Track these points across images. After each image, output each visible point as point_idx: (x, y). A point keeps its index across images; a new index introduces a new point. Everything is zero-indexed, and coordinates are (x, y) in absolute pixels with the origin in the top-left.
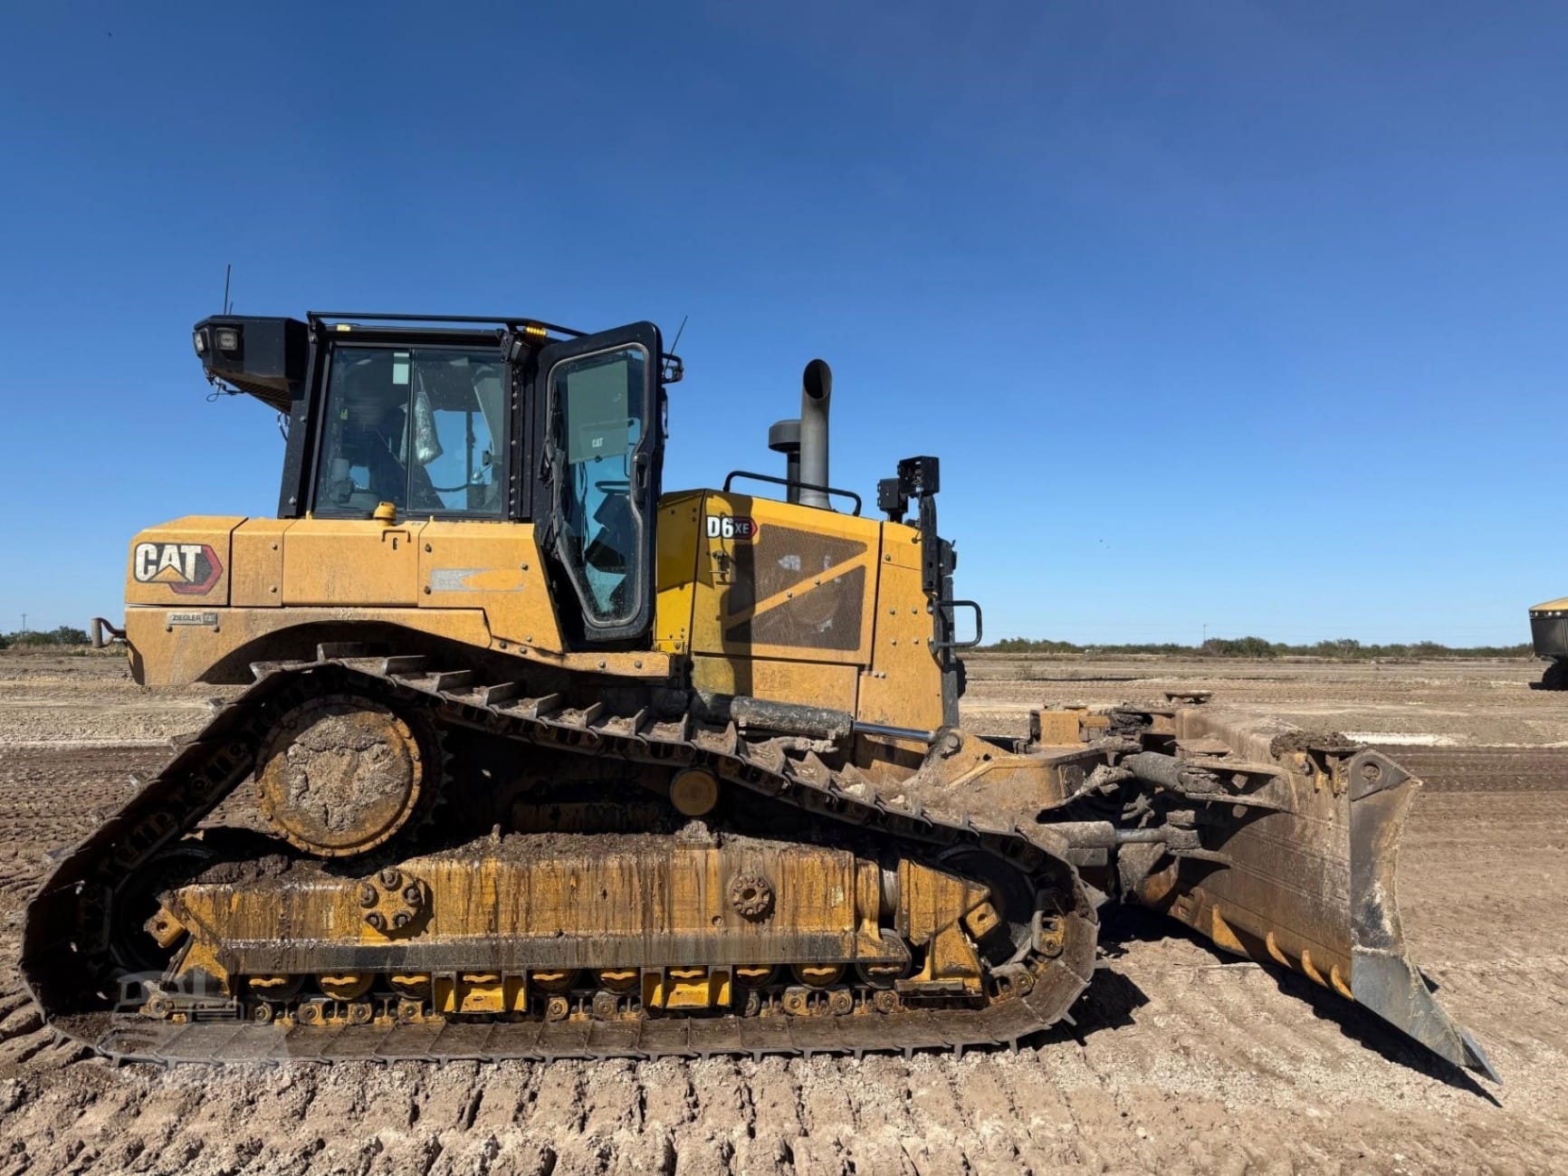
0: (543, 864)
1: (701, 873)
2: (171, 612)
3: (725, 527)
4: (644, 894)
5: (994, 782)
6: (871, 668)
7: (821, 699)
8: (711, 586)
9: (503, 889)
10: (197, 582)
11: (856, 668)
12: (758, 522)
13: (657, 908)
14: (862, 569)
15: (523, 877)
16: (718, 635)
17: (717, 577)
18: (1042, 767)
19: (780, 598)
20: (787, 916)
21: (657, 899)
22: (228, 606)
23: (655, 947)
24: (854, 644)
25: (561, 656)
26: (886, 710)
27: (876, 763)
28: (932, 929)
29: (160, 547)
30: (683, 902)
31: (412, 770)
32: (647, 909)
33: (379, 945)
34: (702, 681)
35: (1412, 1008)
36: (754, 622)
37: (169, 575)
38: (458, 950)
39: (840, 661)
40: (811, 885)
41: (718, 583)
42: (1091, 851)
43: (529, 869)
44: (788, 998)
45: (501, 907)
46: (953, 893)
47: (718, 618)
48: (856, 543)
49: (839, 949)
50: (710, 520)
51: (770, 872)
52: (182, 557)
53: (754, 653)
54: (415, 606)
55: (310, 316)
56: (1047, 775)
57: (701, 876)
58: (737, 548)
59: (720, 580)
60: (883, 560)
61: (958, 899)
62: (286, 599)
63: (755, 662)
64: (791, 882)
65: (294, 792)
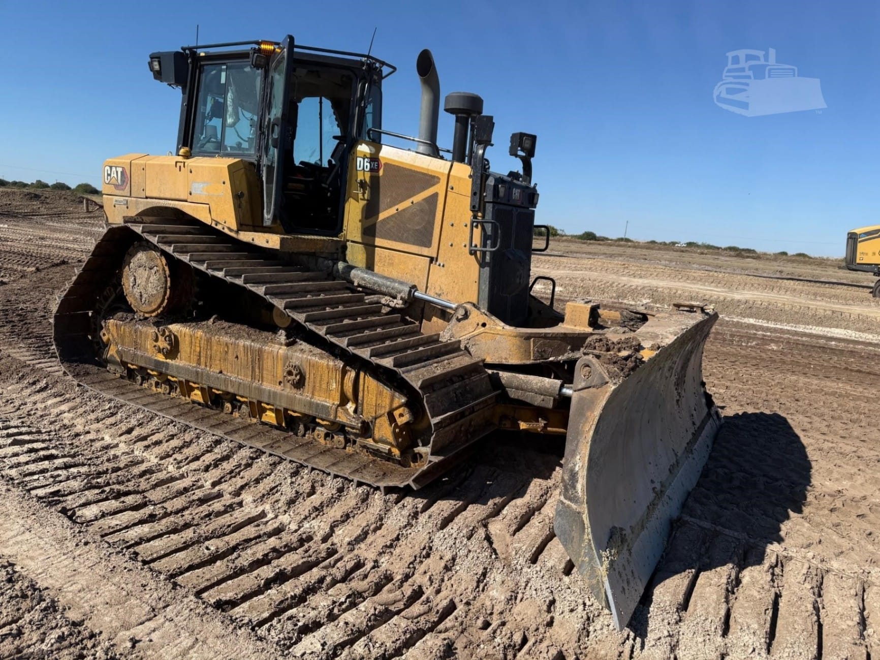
0: (217, 337)
1: (275, 357)
2: (115, 198)
3: (366, 164)
4: (252, 361)
5: (483, 341)
6: (437, 261)
7: (408, 276)
8: (358, 201)
9: (202, 345)
10: (122, 185)
11: (429, 259)
12: (383, 162)
13: (257, 370)
14: (435, 196)
15: (209, 341)
16: (360, 230)
17: (360, 196)
18: (515, 337)
19: (392, 211)
20: (311, 390)
21: (257, 365)
22: (130, 196)
23: (253, 389)
24: (428, 244)
25: (237, 232)
26: (443, 287)
27: (434, 319)
28: (374, 415)
29: (111, 167)
30: (267, 370)
31: (166, 281)
32: (253, 370)
33: (161, 360)
34: (351, 257)
35: (582, 553)
36: (377, 226)
37: (113, 181)
38: (186, 370)
39: (420, 253)
40: (321, 376)
41: (361, 199)
42: (542, 397)
43: (211, 339)
44: (316, 432)
45: (202, 354)
46: (386, 397)
47: (360, 221)
48: (434, 177)
49: (328, 413)
50: (359, 159)
51: (304, 364)
52: (117, 172)
53: (376, 244)
54: (186, 201)
55: (182, 49)
56: (518, 342)
57: (275, 358)
58: (372, 177)
59: (362, 197)
60: (449, 189)
61: (388, 401)
62: (148, 195)
63: (376, 249)
64: (313, 372)
65: (131, 284)
